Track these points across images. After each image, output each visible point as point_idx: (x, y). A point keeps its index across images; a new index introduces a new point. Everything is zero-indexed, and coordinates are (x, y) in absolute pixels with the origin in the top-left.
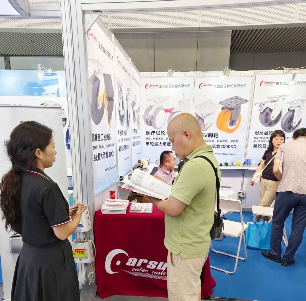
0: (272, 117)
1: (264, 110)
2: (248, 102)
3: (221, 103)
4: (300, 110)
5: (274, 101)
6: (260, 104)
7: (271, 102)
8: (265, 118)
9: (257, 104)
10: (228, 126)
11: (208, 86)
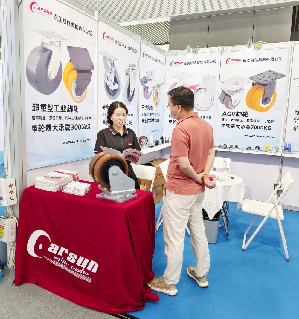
9: (296, 79)
10: (260, 104)
11: (236, 60)
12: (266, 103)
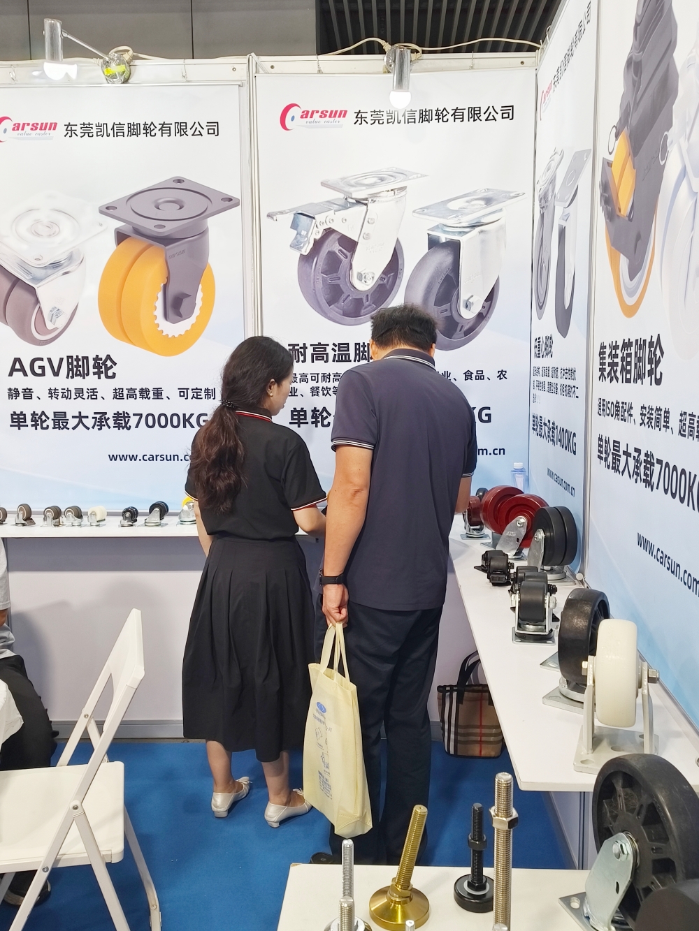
0: (360, 277)
1: (318, 244)
2: (237, 204)
3: (108, 210)
4: (483, 241)
5: (358, 202)
6: (293, 216)
7: (345, 208)
8: (324, 280)
9: (279, 217)
10: (156, 322)
11: (34, 127)
12: (180, 315)
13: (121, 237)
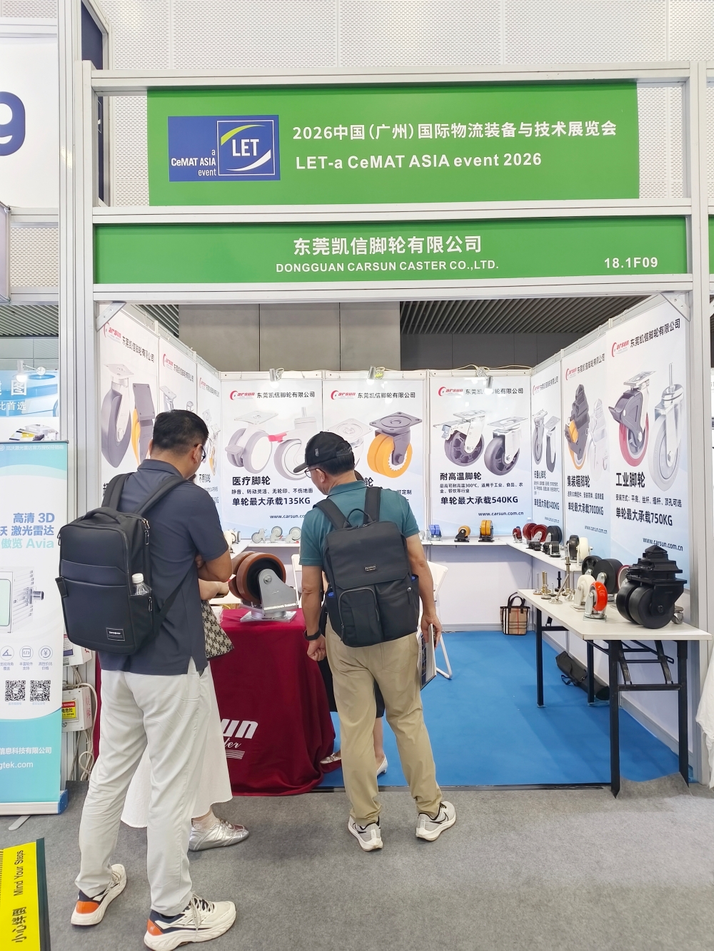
0: (468, 448)
1: (452, 436)
2: (421, 422)
3: (373, 424)
4: (512, 436)
5: (467, 421)
6: (442, 426)
7: (462, 423)
8: (454, 449)
10: (389, 465)
11: (347, 394)
12: (398, 462)
13: (377, 434)
